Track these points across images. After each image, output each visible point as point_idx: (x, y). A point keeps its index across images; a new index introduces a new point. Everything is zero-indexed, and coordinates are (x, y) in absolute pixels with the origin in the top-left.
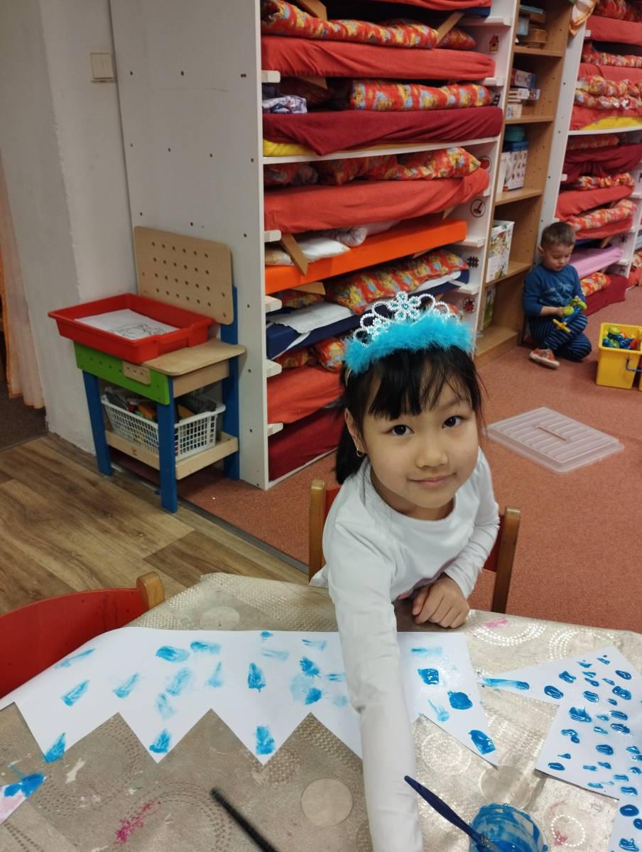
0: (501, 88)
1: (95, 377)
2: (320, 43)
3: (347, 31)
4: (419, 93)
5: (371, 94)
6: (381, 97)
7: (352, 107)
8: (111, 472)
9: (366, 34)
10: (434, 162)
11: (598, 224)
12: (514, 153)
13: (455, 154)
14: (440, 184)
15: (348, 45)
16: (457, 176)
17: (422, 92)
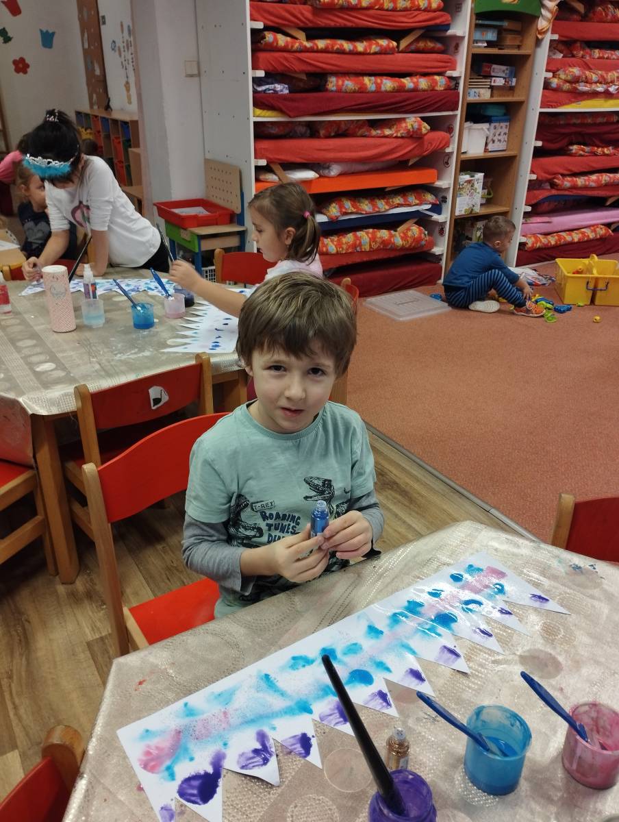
0: (459, 78)
1: (174, 241)
2: (298, 55)
3: (317, 47)
4: (382, 83)
5: (340, 82)
6: (349, 84)
7: (327, 90)
9: (333, 47)
10: (395, 127)
12: (493, 125)
13: (412, 121)
14: (400, 141)
15: (319, 55)
16: (415, 136)
17: (384, 81)
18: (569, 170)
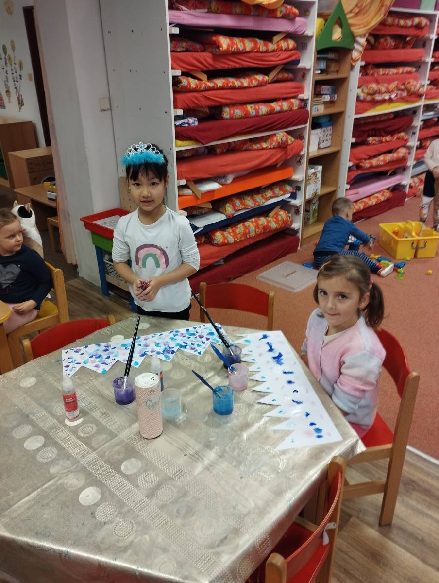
0: (308, 99)
1: (101, 249)
2: (203, 93)
3: (217, 85)
4: (259, 108)
5: (232, 111)
6: (238, 112)
7: (222, 118)
8: (108, 295)
9: (228, 85)
10: (269, 141)
11: (382, 163)
12: (323, 129)
13: (281, 135)
14: (273, 151)
15: (218, 92)
16: (283, 146)
17: (261, 107)
18: (368, 155)
